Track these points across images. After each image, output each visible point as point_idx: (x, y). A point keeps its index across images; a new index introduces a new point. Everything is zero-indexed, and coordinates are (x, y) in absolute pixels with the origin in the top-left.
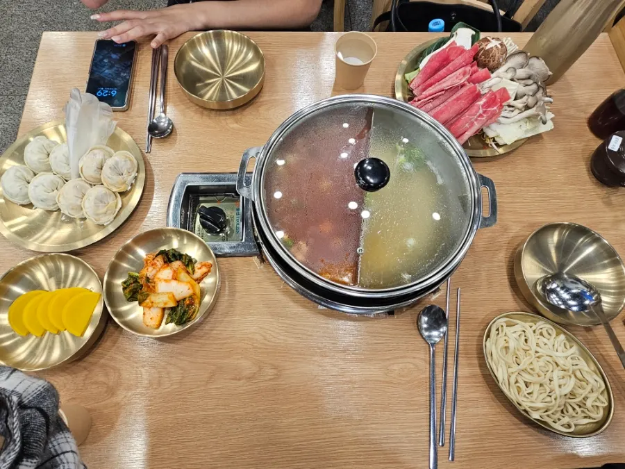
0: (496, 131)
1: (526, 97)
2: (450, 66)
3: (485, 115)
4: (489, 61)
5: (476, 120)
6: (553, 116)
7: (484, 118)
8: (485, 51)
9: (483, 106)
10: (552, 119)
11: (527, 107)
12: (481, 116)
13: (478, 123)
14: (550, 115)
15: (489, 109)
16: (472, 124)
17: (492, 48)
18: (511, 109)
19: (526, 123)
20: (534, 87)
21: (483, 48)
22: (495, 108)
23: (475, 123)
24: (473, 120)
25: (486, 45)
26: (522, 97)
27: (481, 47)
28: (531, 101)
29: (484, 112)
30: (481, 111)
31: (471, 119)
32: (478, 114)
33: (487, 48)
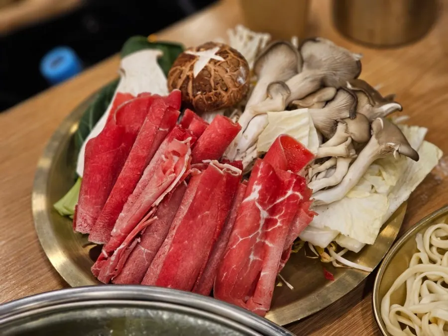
0: (326, 228)
1: (341, 127)
3: (277, 217)
4: (217, 95)
5: (266, 235)
6: (423, 131)
7: (279, 224)
8: (194, 81)
9: (262, 201)
10: (427, 138)
11: (358, 146)
12: (269, 222)
13: (272, 241)
14: (417, 134)
15: (278, 201)
16: (262, 250)
17: (206, 68)
18: (328, 164)
19: (380, 174)
20: (343, 99)
21: (188, 78)
22: (290, 192)
23: (267, 242)
24: (258, 240)
25: (192, 68)
26: (333, 130)
27: (184, 77)
28: (355, 128)
29: (273, 212)
30: (264, 214)
31: (254, 238)
32: (262, 222)
33: (196, 72)
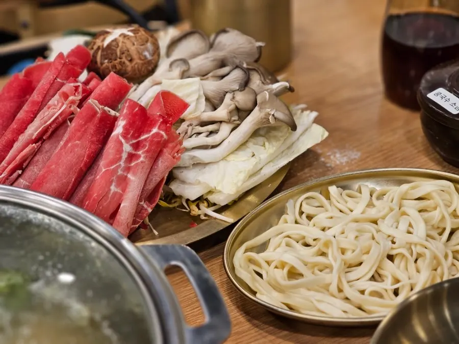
0: (199, 183)
1: (228, 97)
2: (35, 96)
3: (140, 153)
4: (122, 64)
5: (128, 169)
6: (314, 114)
7: (142, 159)
8: (103, 50)
9: (125, 135)
11: (241, 113)
12: (131, 157)
13: (134, 174)
15: (143, 137)
16: (123, 182)
17: (115, 40)
18: (211, 127)
20: (237, 74)
21: (99, 48)
22: (155, 130)
23: (129, 176)
24: (120, 172)
25: (103, 40)
26: (222, 100)
27: (95, 47)
28: (242, 99)
29: (136, 146)
30: (127, 148)
31: (115, 170)
32: (124, 156)
33: (106, 43)
